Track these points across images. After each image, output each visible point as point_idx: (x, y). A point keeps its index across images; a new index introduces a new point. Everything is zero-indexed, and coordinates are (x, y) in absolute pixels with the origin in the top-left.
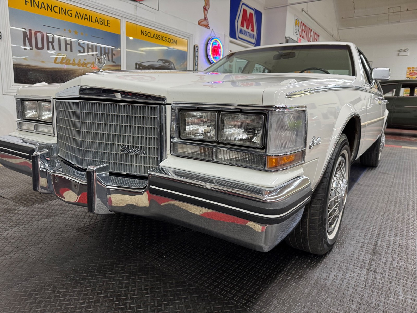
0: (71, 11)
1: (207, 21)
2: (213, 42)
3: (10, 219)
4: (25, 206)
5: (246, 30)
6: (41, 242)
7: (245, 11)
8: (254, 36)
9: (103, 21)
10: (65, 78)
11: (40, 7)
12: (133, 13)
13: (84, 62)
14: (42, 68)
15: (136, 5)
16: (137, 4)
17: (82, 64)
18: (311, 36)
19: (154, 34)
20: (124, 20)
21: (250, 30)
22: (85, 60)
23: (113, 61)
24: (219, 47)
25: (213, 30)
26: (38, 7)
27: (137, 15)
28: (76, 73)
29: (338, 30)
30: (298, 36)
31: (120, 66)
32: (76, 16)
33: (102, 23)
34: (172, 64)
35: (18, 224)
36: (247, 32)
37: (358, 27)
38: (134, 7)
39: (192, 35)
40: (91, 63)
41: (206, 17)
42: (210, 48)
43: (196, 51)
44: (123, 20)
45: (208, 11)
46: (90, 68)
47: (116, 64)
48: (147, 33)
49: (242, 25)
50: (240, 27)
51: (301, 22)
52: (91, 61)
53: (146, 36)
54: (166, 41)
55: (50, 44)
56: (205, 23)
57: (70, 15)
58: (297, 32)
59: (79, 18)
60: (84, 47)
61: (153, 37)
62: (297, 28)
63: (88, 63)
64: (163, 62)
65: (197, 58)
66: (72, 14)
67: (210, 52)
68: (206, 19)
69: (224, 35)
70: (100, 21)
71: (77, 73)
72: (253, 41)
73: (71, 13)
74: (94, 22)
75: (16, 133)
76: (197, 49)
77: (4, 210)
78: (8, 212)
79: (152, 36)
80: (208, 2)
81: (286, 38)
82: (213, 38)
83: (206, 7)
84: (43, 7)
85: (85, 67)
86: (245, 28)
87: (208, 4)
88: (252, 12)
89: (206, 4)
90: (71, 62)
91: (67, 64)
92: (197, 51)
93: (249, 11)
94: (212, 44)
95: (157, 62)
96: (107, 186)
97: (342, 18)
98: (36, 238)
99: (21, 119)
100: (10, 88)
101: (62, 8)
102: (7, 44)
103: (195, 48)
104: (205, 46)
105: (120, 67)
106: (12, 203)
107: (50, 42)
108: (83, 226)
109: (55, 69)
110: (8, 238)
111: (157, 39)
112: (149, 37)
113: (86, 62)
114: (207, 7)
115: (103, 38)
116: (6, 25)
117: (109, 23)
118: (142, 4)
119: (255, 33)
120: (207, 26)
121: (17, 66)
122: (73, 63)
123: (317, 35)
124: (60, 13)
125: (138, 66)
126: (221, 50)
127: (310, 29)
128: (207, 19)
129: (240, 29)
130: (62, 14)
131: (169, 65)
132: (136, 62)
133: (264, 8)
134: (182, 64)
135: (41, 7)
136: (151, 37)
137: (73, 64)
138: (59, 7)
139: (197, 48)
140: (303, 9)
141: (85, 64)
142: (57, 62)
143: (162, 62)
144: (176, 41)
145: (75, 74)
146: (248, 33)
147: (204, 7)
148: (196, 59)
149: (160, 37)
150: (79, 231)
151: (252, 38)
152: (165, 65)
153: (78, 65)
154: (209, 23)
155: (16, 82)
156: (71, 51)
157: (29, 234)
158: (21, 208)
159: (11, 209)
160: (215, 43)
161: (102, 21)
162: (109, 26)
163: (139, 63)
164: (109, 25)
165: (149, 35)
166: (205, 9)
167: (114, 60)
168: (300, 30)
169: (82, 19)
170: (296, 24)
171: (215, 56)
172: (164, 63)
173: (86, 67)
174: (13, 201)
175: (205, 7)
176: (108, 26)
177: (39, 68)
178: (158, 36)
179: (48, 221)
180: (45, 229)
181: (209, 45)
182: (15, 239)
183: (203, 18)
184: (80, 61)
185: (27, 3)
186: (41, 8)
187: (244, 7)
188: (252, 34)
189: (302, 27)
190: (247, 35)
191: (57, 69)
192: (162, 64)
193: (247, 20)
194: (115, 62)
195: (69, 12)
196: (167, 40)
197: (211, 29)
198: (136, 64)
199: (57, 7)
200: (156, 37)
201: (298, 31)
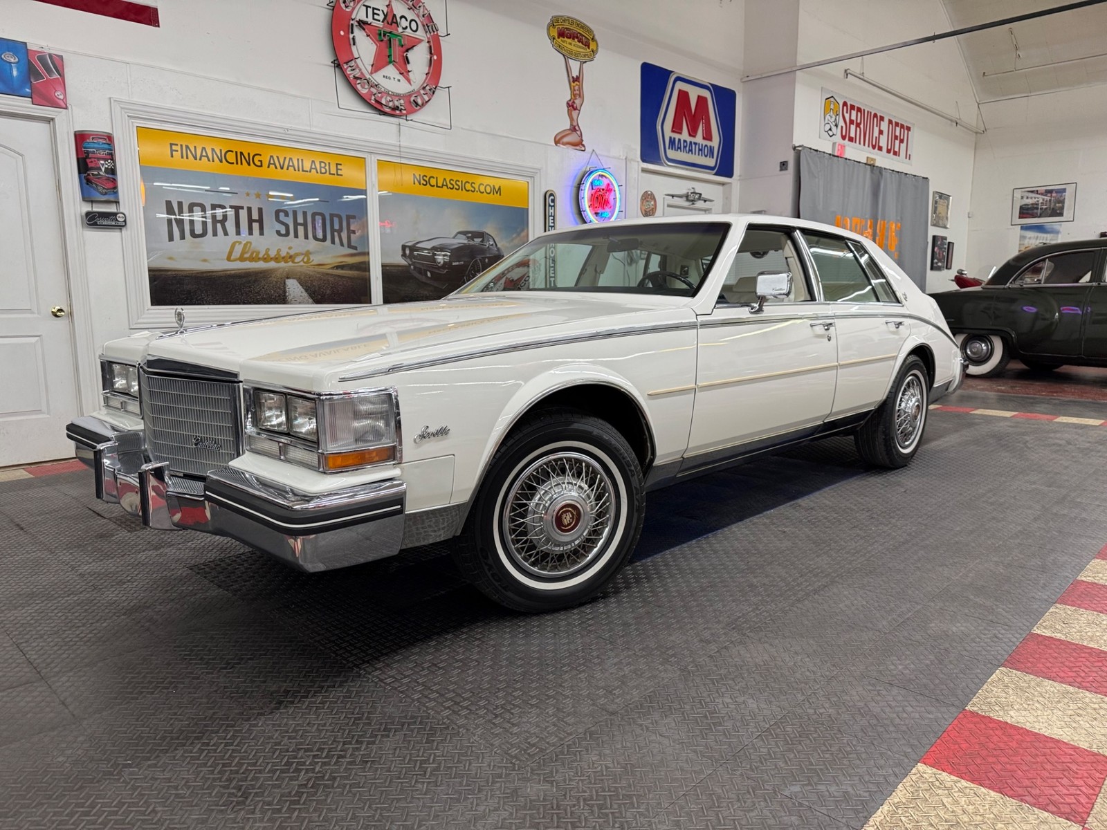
0: (260, 155)
1: (579, 133)
2: (594, 180)
3: (99, 549)
4: (129, 531)
5: (689, 139)
6: (129, 581)
7: (683, 96)
8: (711, 150)
9: (327, 168)
10: (250, 287)
11: (198, 158)
12: (393, 141)
13: (288, 253)
14: (203, 273)
15: (399, 125)
16: (402, 121)
17: (283, 258)
18: (881, 132)
19: (445, 179)
20: (373, 158)
21: (699, 138)
22: (290, 248)
23: (350, 246)
24: (609, 189)
25: (593, 150)
26: (196, 158)
27: (403, 144)
28: (271, 277)
29: (978, 104)
30: (838, 138)
31: (368, 254)
32: (270, 164)
33: (326, 170)
34: (491, 240)
35: (109, 556)
36: (691, 142)
37: (1032, 94)
38: (395, 128)
39: (540, 170)
40: (303, 254)
41: (575, 124)
42: (586, 193)
43: (549, 205)
44: (371, 158)
45: (579, 111)
46: (302, 263)
47: (359, 250)
48: (427, 179)
49: (677, 128)
50: (668, 133)
51: (845, 104)
52: (304, 251)
53: (425, 185)
54: (473, 192)
55: (219, 225)
56: (573, 138)
57: (259, 164)
58: (830, 129)
59: (276, 168)
60: (287, 223)
61: (443, 185)
62: (833, 119)
63: (297, 255)
64: (468, 237)
65: (554, 219)
66: (261, 161)
67: (586, 204)
68: (574, 129)
69: (626, 159)
70: (321, 167)
71: (273, 276)
72: (711, 162)
73: (259, 161)
74: (307, 171)
75: (103, 414)
76: (553, 201)
77: (96, 536)
78: (100, 539)
79: (440, 184)
80: (579, 90)
81: (795, 148)
82: (592, 169)
83: (574, 102)
84: (204, 156)
85: (290, 264)
86: (685, 135)
87: (581, 95)
88: (706, 94)
89: (575, 95)
90: (261, 256)
91: (252, 259)
92: (552, 204)
93: (694, 93)
94: (592, 183)
95: (454, 238)
96: (168, 491)
97: (984, 73)
98: (125, 575)
99: (108, 391)
100: (143, 316)
101: (241, 153)
102: (138, 234)
103: (549, 200)
104: (574, 190)
105: (367, 257)
106: (112, 526)
107: (220, 221)
108: (202, 562)
109: (229, 272)
110: (85, 575)
111: (452, 189)
112: (433, 186)
113: (292, 252)
114: (578, 102)
115: (328, 202)
116: (135, 198)
117: (341, 170)
118: (411, 120)
119: (715, 142)
120: (579, 144)
121: (157, 273)
122: (266, 256)
123: (902, 126)
124: (237, 163)
125: (407, 252)
126: (615, 195)
127: (875, 115)
128: (577, 128)
129: (670, 138)
130: (242, 164)
131: (482, 241)
132: (402, 243)
133: (741, 79)
134: (514, 236)
135: (201, 156)
136: (437, 186)
137: (265, 259)
138: (236, 152)
139: (552, 197)
140: (848, 71)
141: (291, 257)
142: (232, 258)
143: (465, 237)
144: (499, 189)
145: (270, 279)
146: (693, 146)
147: (568, 103)
148: (551, 221)
149: (460, 184)
150: (191, 569)
151: (706, 156)
152: (472, 243)
153: (276, 259)
154: (583, 139)
155: (153, 304)
156: (262, 233)
157: (118, 570)
158: (123, 533)
159: (107, 535)
160: (597, 183)
161: (324, 168)
162: (341, 175)
163: (410, 244)
164: (340, 172)
165: (433, 182)
166: (572, 106)
167: (353, 244)
168: (841, 123)
169: (282, 168)
170: (826, 111)
171: (600, 211)
172: (472, 238)
173: (293, 262)
174: (115, 523)
175: (570, 103)
176: (338, 175)
177: (198, 273)
178: (453, 183)
179: (154, 553)
180: (143, 565)
181: (582, 187)
182: (95, 576)
183: (568, 126)
184: (279, 251)
185: (174, 152)
186: (200, 159)
187: (680, 86)
188: (706, 146)
189: (847, 116)
190: (691, 150)
191: (233, 272)
192: (466, 242)
193: (690, 116)
194: (355, 248)
195: (257, 158)
196: (477, 189)
197: (589, 149)
198: (404, 247)
199: (232, 151)
200: (450, 186)
201: (836, 126)
